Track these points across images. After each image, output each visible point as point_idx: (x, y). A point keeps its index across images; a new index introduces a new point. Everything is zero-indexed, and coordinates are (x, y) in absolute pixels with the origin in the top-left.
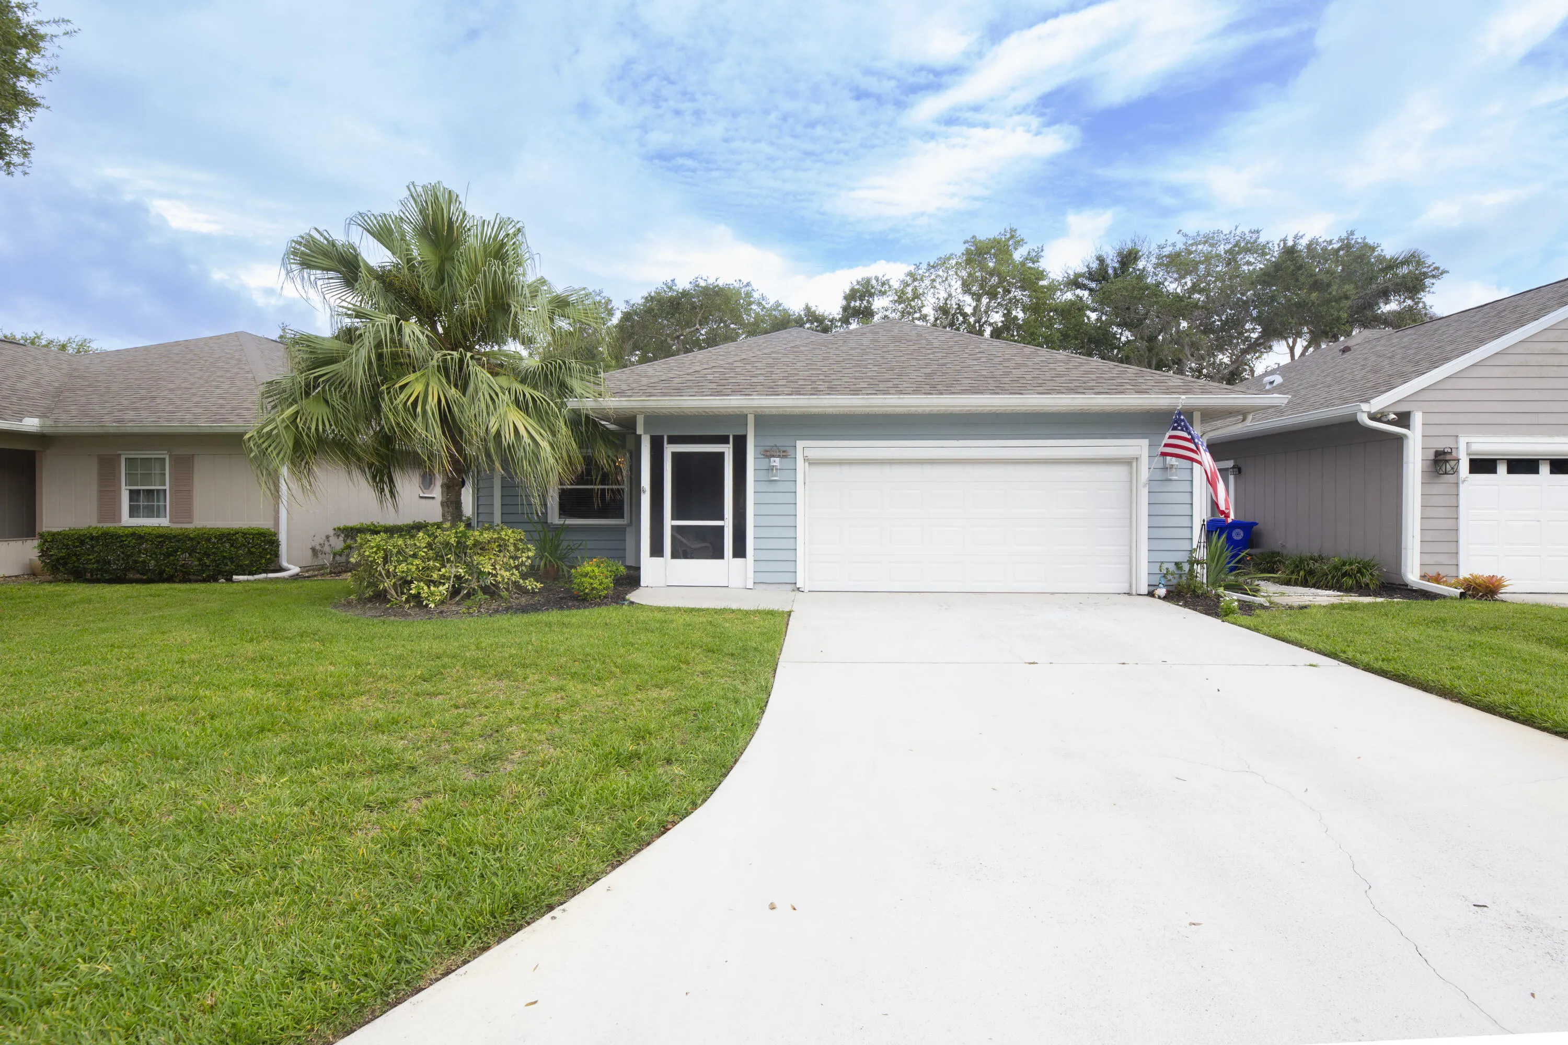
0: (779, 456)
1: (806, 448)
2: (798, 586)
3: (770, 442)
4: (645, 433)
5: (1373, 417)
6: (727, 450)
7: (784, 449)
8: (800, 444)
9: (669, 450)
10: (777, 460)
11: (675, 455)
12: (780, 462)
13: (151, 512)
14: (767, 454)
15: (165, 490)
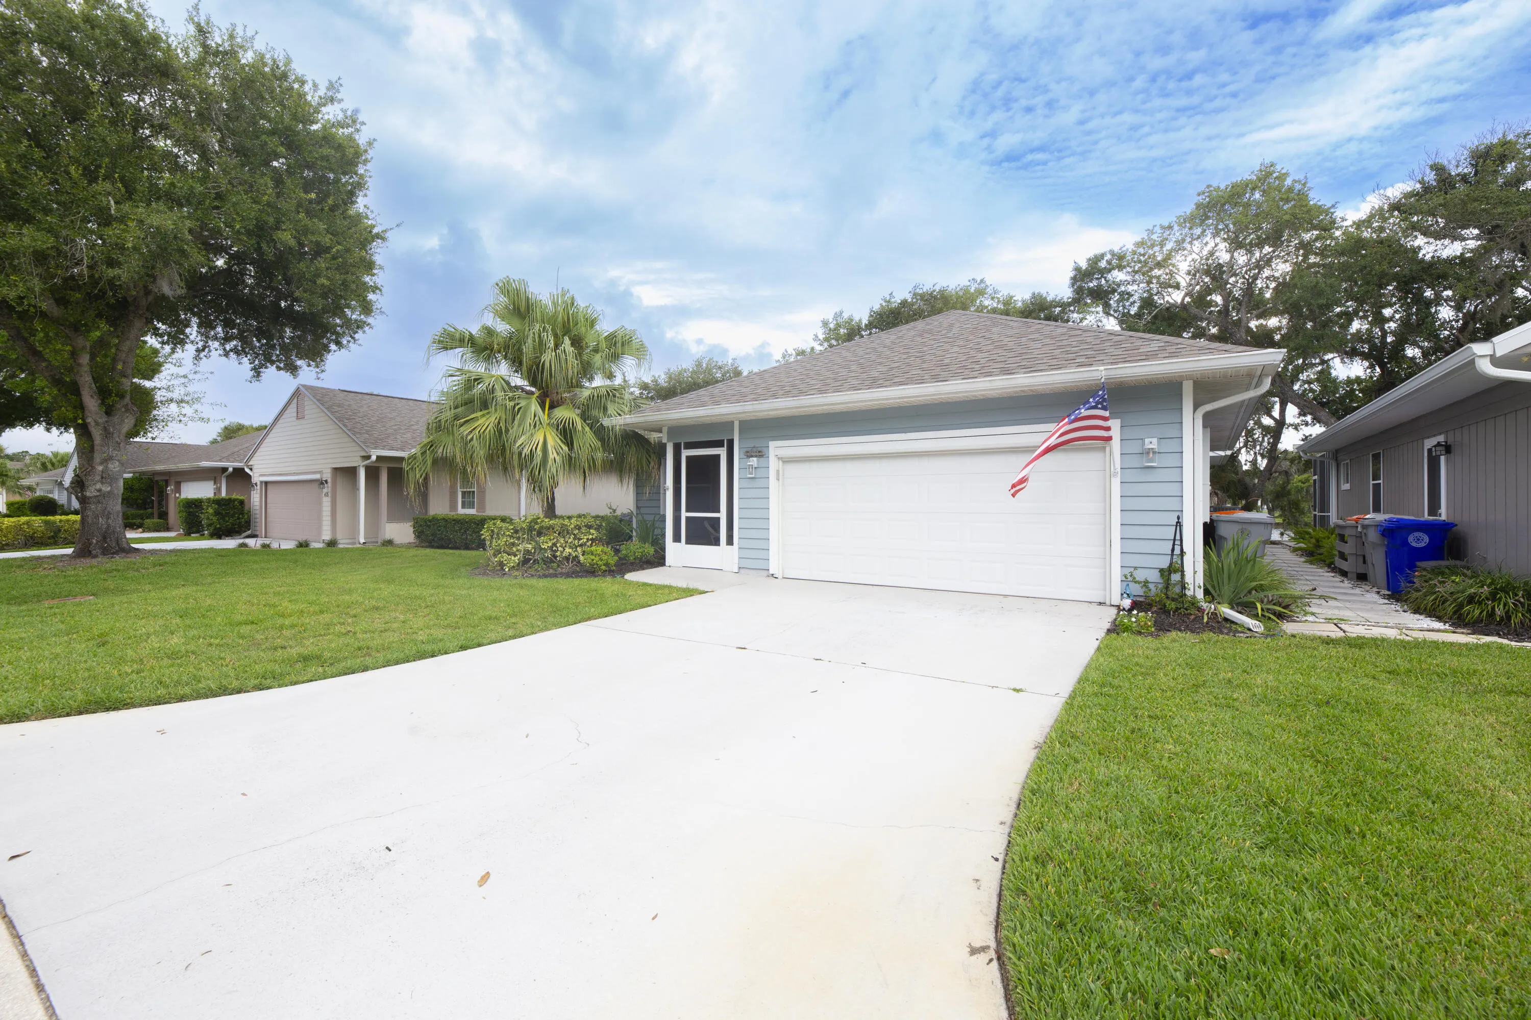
0: (756, 456)
1: (777, 449)
2: (771, 572)
3: (750, 444)
4: (669, 440)
5: (1496, 361)
6: (722, 452)
7: (759, 449)
8: (772, 444)
9: (685, 453)
10: (755, 459)
11: (688, 458)
12: (758, 461)
13: (471, 506)
14: (749, 454)
15: (474, 492)
